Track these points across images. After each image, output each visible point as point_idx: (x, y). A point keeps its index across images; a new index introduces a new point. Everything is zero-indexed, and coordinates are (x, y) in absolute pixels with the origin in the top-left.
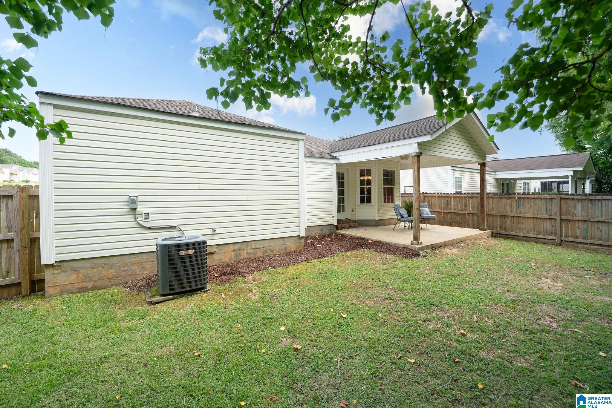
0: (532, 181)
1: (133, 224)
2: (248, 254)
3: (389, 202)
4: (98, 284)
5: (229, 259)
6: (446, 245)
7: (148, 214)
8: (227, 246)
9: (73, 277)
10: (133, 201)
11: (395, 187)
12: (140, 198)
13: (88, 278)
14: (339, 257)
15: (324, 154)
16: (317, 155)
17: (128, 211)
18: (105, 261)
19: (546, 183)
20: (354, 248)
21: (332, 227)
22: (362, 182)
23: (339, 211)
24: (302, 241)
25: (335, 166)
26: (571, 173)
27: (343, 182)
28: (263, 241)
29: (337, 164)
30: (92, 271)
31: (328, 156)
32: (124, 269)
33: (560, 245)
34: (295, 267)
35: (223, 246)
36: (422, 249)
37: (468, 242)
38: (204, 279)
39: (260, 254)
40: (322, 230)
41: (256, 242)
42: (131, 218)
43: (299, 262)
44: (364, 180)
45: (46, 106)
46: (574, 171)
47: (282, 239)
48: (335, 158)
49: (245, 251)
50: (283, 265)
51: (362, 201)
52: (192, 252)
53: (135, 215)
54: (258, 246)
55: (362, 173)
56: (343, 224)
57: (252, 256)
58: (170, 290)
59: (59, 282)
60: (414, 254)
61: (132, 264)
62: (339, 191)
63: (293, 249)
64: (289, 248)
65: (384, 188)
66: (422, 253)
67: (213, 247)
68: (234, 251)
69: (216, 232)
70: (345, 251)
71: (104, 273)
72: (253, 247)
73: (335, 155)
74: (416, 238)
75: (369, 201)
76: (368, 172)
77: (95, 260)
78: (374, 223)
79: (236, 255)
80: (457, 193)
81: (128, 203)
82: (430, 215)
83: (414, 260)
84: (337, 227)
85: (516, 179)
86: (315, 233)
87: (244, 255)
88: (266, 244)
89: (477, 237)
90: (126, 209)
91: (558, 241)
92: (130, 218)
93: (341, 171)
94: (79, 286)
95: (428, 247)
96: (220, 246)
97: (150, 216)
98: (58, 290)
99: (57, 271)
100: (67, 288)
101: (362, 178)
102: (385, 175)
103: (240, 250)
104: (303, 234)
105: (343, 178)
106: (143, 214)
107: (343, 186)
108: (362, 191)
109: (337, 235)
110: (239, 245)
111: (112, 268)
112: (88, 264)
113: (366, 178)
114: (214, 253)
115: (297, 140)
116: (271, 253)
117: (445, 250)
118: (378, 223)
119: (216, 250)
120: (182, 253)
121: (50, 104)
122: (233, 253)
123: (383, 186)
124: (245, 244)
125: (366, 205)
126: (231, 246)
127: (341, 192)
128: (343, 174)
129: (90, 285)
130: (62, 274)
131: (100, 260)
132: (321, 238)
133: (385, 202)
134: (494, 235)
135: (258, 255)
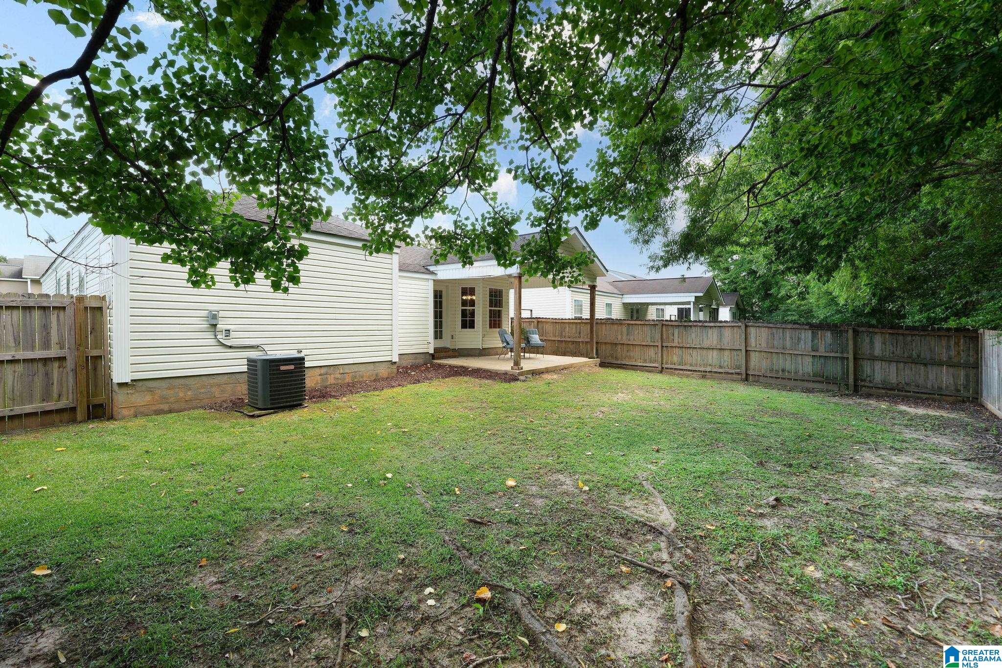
0: (667, 306)
1: (213, 342)
2: (335, 379)
3: (495, 327)
4: (175, 406)
5: (315, 384)
6: (547, 371)
7: (229, 331)
8: (313, 369)
9: (148, 398)
10: (214, 317)
11: (503, 310)
12: (221, 314)
13: (164, 399)
14: (435, 382)
15: (418, 267)
16: (410, 268)
17: (208, 328)
18: (182, 381)
19: (682, 309)
20: (453, 375)
21: (428, 357)
22: (464, 303)
23: (436, 338)
24: (395, 367)
25: (431, 283)
26: (693, 299)
27: (441, 302)
28: (352, 365)
29: (434, 280)
30: (169, 391)
31: (424, 270)
32: (203, 391)
33: (661, 372)
34: (390, 390)
35: (309, 369)
36: (522, 374)
37: (572, 369)
38: (302, 396)
39: (348, 379)
40: (416, 358)
41: (344, 366)
42: (210, 335)
43: (393, 387)
44: (466, 300)
46: (696, 297)
48: (432, 273)
49: (333, 376)
50: (375, 389)
51: (464, 326)
52: (292, 367)
53: (215, 331)
54: (347, 371)
55: (464, 292)
56: (440, 352)
57: (340, 381)
58: (272, 404)
59: (135, 403)
60: (513, 379)
61: (211, 386)
62: (435, 313)
63: (385, 376)
64: (381, 374)
65: (490, 311)
66: (521, 378)
68: (320, 375)
70: (443, 378)
71: (181, 395)
72: (342, 371)
73: (432, 268)
74: (517, 364)
75: (472, 326)
76: (472, 291)
77: (171, 380)
78: (478, 352)
79: (323, 380)
80: (576, 318)
81: (209, 319)
82: (540, 342)
83: (512, 384)
84: (433, 356)
85: (648, 304)
86: (407, 362)
87: (331, 380)
88: (355, 368)
89: (584, 365)
90: (205, 326)
91: (660, 368)
93: (438, 289)
94: (154, 408)
95: (529, 372)
97: (232, 334)
98: (132, 411)
99: (131, 391)
100: (142, 409)
101: (464, 298)
102: (491, 295)
103: (326, 374)
104: (396, 359)
105: (441, 297)
106: (224, 331)
107: (441, 308)
108: (464, 313)
109: (433, 365)
110: (326, 369)
111: (190, 389)
112: (163, 384)
113: (469, 297)
116: (362, 378)
117: (545, 376)
118: (483, 353)
120: (283, 368)
122: (319, 377)
123: (488, 308)
124: (332, 368)
125: (468, 331)
126: (318, 370)
127: (438, 315)
128: (441, 292)
129: (166, 407)
130: (137, 394)
131: (177, 380)
132: (414, 367)
133: (490, 327)
134: (602, 365)
135: (347, 381)
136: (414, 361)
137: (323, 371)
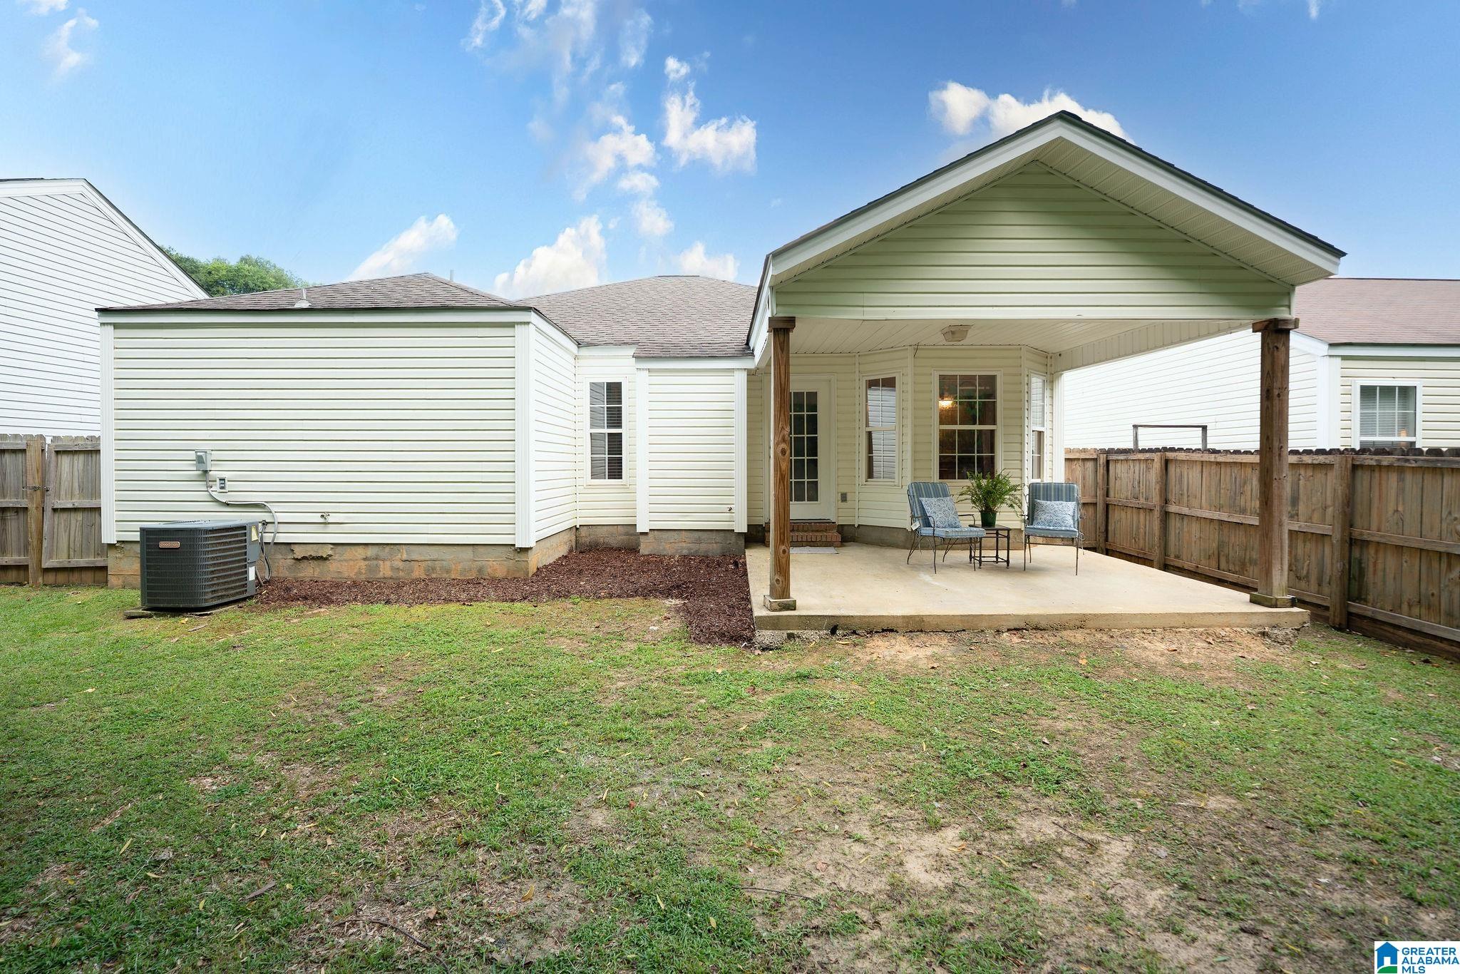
1: (205, 496)
2: (392, 568)
5: (356, 574)
7: (224, 480)
8: (352, 548)
10: (200, 460)
12: (210, 455)
17: (199, 475)
21: (732, 539)
24: (525, 558)
28: (427, 547)
35: (345, 547)
39: (418, 573)
41: (412, 547)
42: (202, 486)
45: (106, 327)
47: (471, 547)
49: (388, 563)
51: (874, 471)
53: (206, 481)
54: (415, 557)
57: (401, 574)
59: (122, 571)
63: (501, 574)
64: (489, 570)
67: (326, 546)
68: (365, 559)
69: (330, 519)
72: (405, 557)
79: (369, 569)
81: (195, 462)
87: (385, 570)
88: (434, 553)
90: (193, 472)
92: (200, 486)
96: (340, 547)
97: (227, 483)
99: (118, 555)
103: (376, 559)
106: (218, 480)
108: (874, 442)
110: (376, 549)
114: (326, 559)
115: (512, 325)
116: (445, 575)
119: (330, 552)
120: (162, 544)
121: (110, 324)
122: (363, 564)
124: (387, 549)
126: (360, 550)
130: (125, 560)
133: (945, 476)
135: (416, 575)
136: (694, 547)
137: (370, 552)
